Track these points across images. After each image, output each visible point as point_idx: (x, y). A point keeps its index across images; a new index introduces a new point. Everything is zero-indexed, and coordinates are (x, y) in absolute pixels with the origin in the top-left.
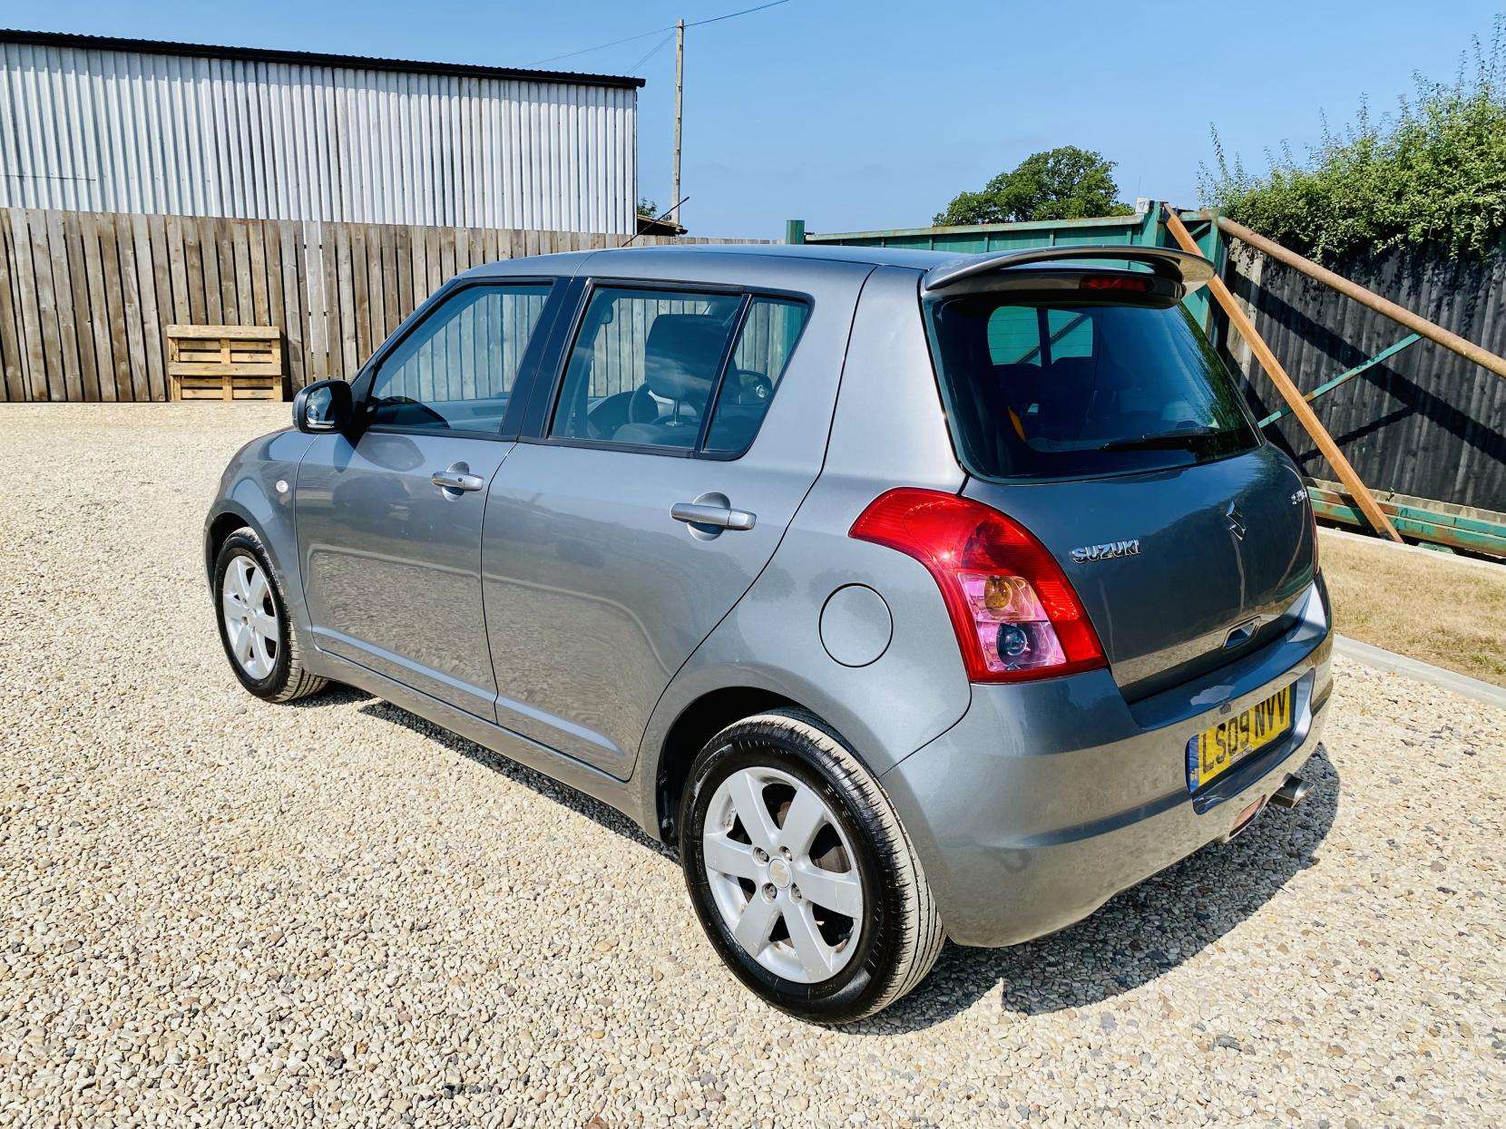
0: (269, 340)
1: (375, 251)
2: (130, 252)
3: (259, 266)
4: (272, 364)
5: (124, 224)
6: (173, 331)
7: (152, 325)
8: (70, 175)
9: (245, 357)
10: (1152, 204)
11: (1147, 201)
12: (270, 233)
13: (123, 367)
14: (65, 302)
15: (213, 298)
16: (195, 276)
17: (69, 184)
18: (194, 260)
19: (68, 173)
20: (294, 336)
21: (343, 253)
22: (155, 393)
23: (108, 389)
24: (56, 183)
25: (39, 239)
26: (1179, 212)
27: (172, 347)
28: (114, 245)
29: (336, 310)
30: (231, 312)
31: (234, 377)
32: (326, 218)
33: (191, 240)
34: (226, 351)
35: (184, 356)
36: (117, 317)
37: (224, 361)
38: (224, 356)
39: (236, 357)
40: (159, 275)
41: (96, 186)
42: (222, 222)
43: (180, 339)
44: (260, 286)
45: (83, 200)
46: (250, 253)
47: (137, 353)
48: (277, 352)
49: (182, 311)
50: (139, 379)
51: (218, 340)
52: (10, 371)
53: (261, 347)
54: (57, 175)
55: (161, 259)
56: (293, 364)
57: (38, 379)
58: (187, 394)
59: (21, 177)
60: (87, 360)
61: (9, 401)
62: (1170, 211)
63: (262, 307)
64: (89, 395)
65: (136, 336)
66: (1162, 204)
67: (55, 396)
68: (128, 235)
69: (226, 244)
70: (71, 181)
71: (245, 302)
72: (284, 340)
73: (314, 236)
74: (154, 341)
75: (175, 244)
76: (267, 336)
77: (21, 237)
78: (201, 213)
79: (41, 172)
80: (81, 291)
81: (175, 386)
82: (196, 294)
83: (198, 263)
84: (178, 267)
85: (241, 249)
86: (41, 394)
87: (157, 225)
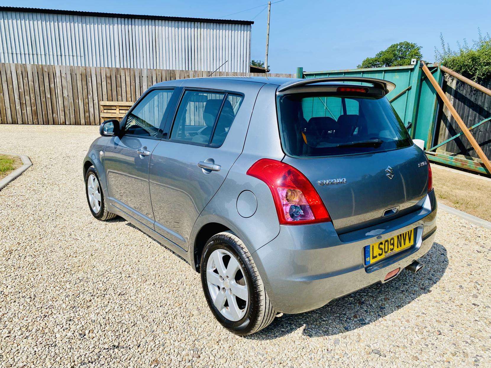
1: (164, 77)
2: (90, 79)
3: (128, 82)
5: (88, 70)
6: (102, 103)
7: (96, 101)
9: (123, 112)
12: (132, 72)
13: (87, 114)
14: (71, 94)
15: (114, 93)
16: (109, 86)
17: (75, 58)
18: (109, 81)
19: (75, 54)
21: (154, 79)
22: (96, 123)
23: (83, 121)
24: (71, 57)
25: (64, 75)
27: (102, 108)
28: (85, 76)
30: (120, 97)
31: (120, 118)
32: (149, 68)
33: (108, 75)
34: (118, 109)
35: (105, 111)
36: (86, 99)
37: (117, 113)
38: (117, 111)
39: (121, 111)
40: (98, 86)
41: (83, 58)
42: (117, 70)
43: (104, 106)
44: (128, 89)
46: (126, 79)
47: (91, 110)
49: (105, 97)
50: (92, 118)
51: (115, 106)
52: (55, 115)
55: (99, 81)
57: (62, 117)
59: (61, 56)
60: (77, 112)
61: (54, 124)
63: (129, 96)
64: (77, 123)
65: (91, 105)
67: (67, 123)
68: (90, 73)
69: (119, 76)
71: (124, 94)
73: (145, 74)
74: (96, 106)
75: (104, 76)
76: (130, 105)
77: (58, 74)
80: (76, 91)
82: (109, 92)
83: (110, 82)
84: (104, 83)
85: (123, 78)
86: (63, 122)
87: (98, 70)
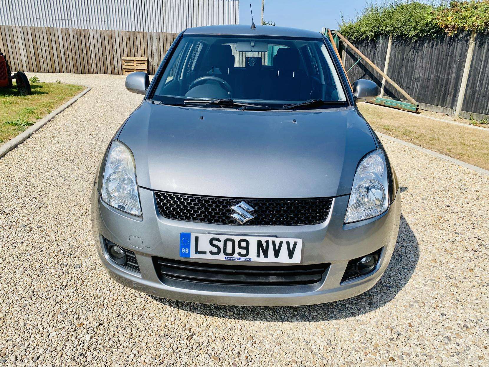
0: (145, 61)
1: (168, 39)
2: (114, 40)
3: (142, 43)
4: (145, 67)
5: (113, 33)
6: (123, 58)
7: (119, 57)
8: (101, 20)
9: (139, 65)
10: (326, 29)
11: (325, 28)
12: (145, 35)
13: (113, 66)
14: (101, 51)
15: (132, 51)
16: (128, 45)
17: (100, 22)
18: (128, 41)
19: (100, 20)
20: (150, 60)
21: (161, 40)
22: (120, 73)
23: (110, 72)
24: (97, 22)
25: (95, 37)
26: (331, 31)
27: (123, 62)
28: (111, 38)
29: (160, 53)
30: (136, 54)
31: (137, 69)
32: (158, 31)
33: (128, 37)
34: (135, 63)
35: (126, 64)
36: (112, 55)
37: (134, 66)
38: (135, 64)
39: (137, 64)
40: (121, 45)
41: (106, 23)
42: (134, 33)
43: (125, 60)
44: (143, 48)
45: (103, 27)
46: (140, 40)
47: (116, 63)
48: (146, 63)
49: (126, 53)
50: (116, 69)
51: (133, 60)
52: (89, 67)
53: (143, 62)
54: (98, 20)
55: (121, 41)
56: (150, 66)
57: (95, 69)
58: (127, 73)
59: (90, 21)
60: (105, 65)
61: (89, 73)
62: (329, 31)
63: (143, 53)
64: (106, 73)
65: (115, 59)
66: (328, 29)
67: (98, 73)
68: (114, 35)
69: (135, 38)
70: (101, 22)
71: (139, 51)
72: (148, 61)
73: (155, 36)
74: (119, 60)
75: (124, 38)
76: (144, 60)
77: (91, 36)
78: (130, 30)
79: (94, 20)
80: (104, 49)
81: (124, 71)
82: (129, 50)
83: (129, 42)
84: (125, 43)
85: (138, 39)
86: (96, 72)
87: (120, 33)
